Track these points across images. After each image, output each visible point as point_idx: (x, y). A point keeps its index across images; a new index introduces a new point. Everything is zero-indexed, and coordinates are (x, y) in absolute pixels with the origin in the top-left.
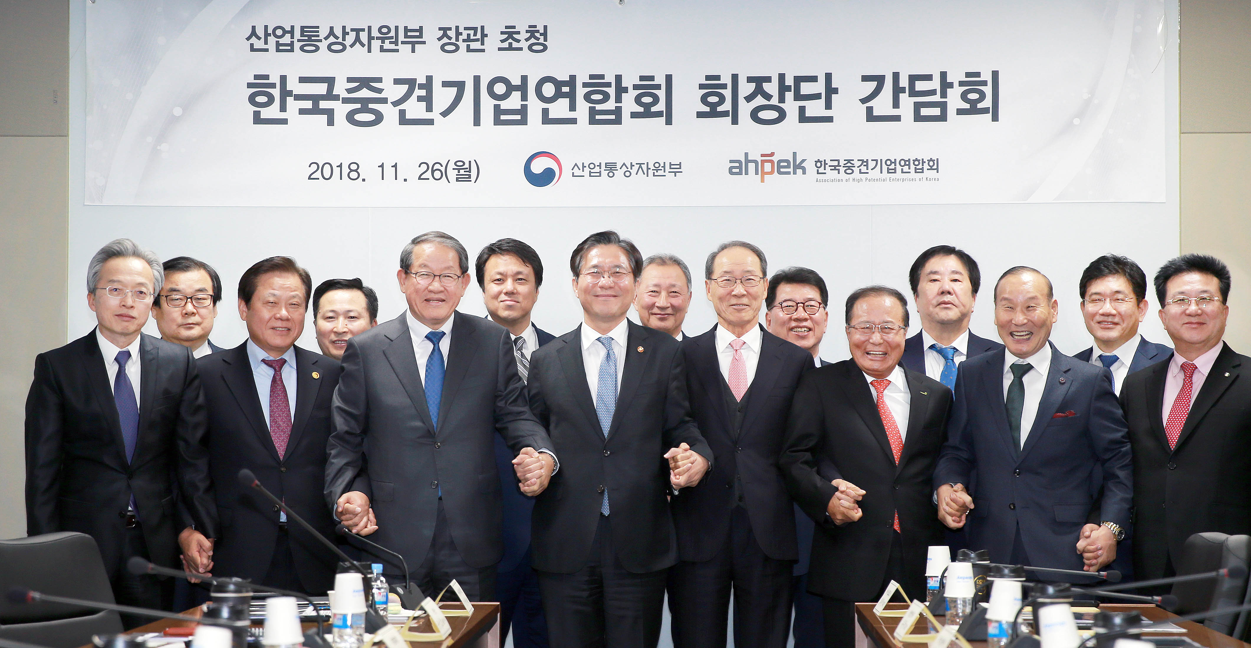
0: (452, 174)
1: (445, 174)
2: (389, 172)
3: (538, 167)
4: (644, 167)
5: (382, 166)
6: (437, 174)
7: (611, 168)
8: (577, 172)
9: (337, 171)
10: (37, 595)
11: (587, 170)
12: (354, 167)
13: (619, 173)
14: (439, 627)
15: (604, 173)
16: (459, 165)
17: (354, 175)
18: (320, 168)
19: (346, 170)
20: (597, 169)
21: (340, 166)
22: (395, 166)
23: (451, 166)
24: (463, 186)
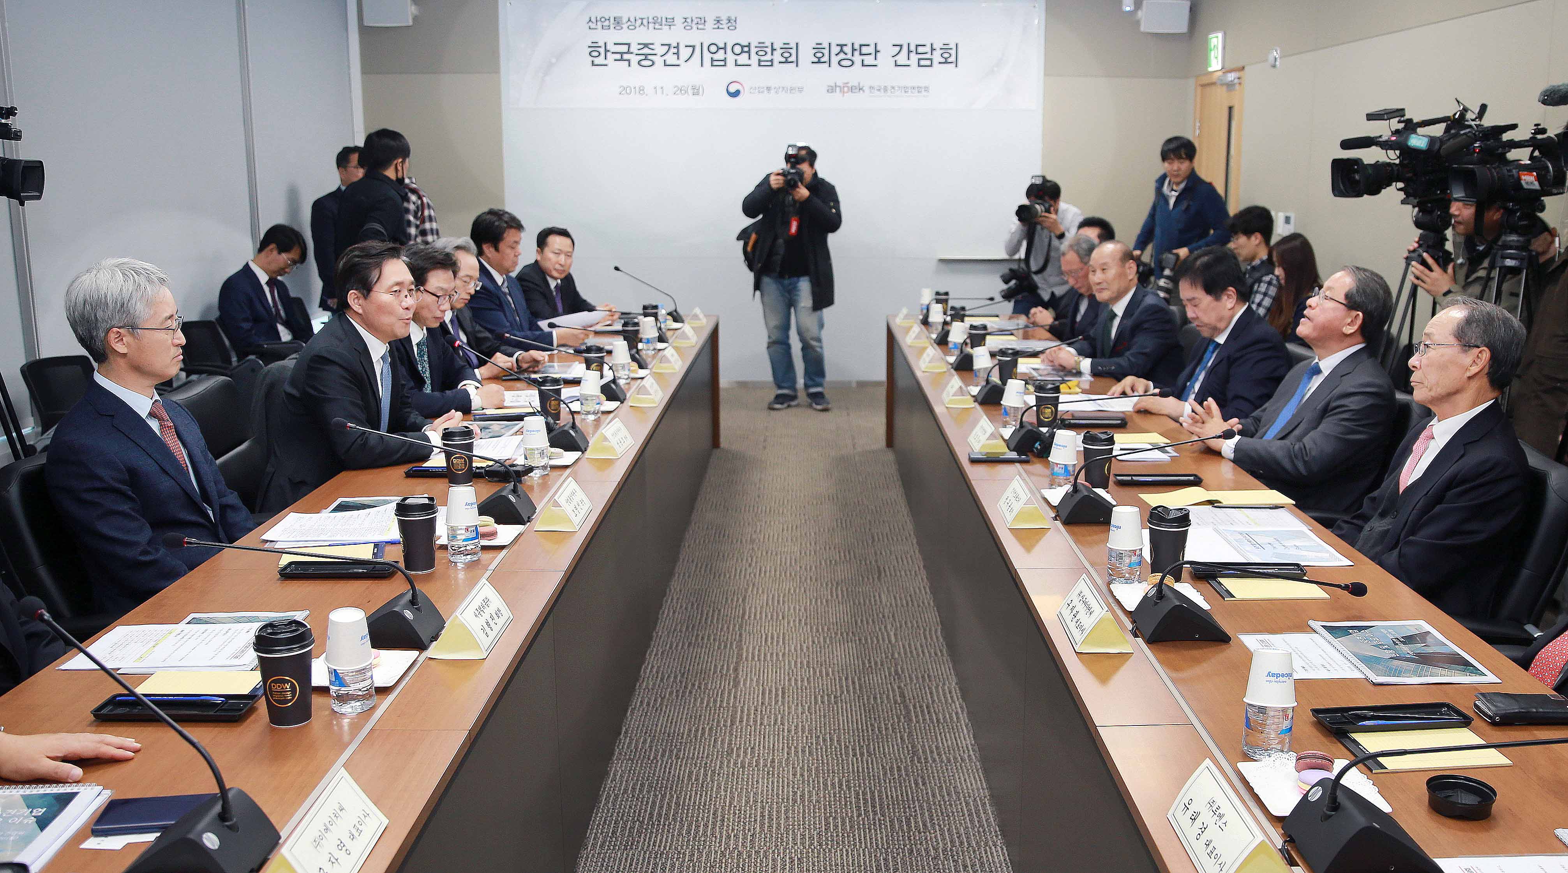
0: (690, 91)
1: (686, 92)
2: (659, 91)
3: (732, 89)
4: (785, 89)
5: (655, 88)
6: (683, 92)
7: (769, 89)
8: (752, 91)
9: (633, 90)
11: (757, 90)
12: (641, 88)
13: (772, 91)
15: (766, 92)
16: (694, 88)
17: (642, 92)
18: (625, 89)
19: (638, 90)
20: (762, 90)
21: (635, 88)
22: (662, 88)
23: (690, 87)
24: (696, 97)
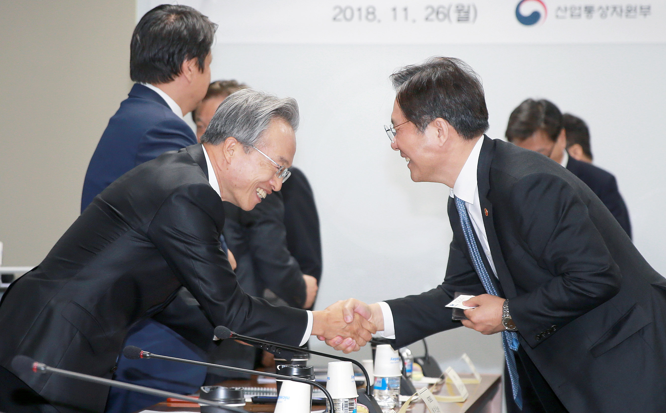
0: (454, 15)
1: (447, 16)
2: (400, 14)
3: (526, 10)
4: (618, 10)
5: (394, 9)
6: (441, 16)
7: (589, 10)
8: (560, 13)
9: (356, 13)
10: (147, 354)
11: (569, 13)
12: (371, 10)
13: (596, 15)
14: (460, 391)
15: (584, 15)
16: (459, 9)
17: (371, 17)
18: (343, 11)
19: (364, 13)
20: (577, 12)
21: (359, 10)
22: (406, 9)
23: (453, 9)
24: (463, 25)
